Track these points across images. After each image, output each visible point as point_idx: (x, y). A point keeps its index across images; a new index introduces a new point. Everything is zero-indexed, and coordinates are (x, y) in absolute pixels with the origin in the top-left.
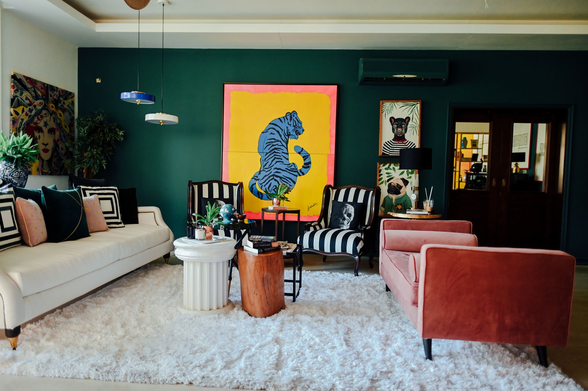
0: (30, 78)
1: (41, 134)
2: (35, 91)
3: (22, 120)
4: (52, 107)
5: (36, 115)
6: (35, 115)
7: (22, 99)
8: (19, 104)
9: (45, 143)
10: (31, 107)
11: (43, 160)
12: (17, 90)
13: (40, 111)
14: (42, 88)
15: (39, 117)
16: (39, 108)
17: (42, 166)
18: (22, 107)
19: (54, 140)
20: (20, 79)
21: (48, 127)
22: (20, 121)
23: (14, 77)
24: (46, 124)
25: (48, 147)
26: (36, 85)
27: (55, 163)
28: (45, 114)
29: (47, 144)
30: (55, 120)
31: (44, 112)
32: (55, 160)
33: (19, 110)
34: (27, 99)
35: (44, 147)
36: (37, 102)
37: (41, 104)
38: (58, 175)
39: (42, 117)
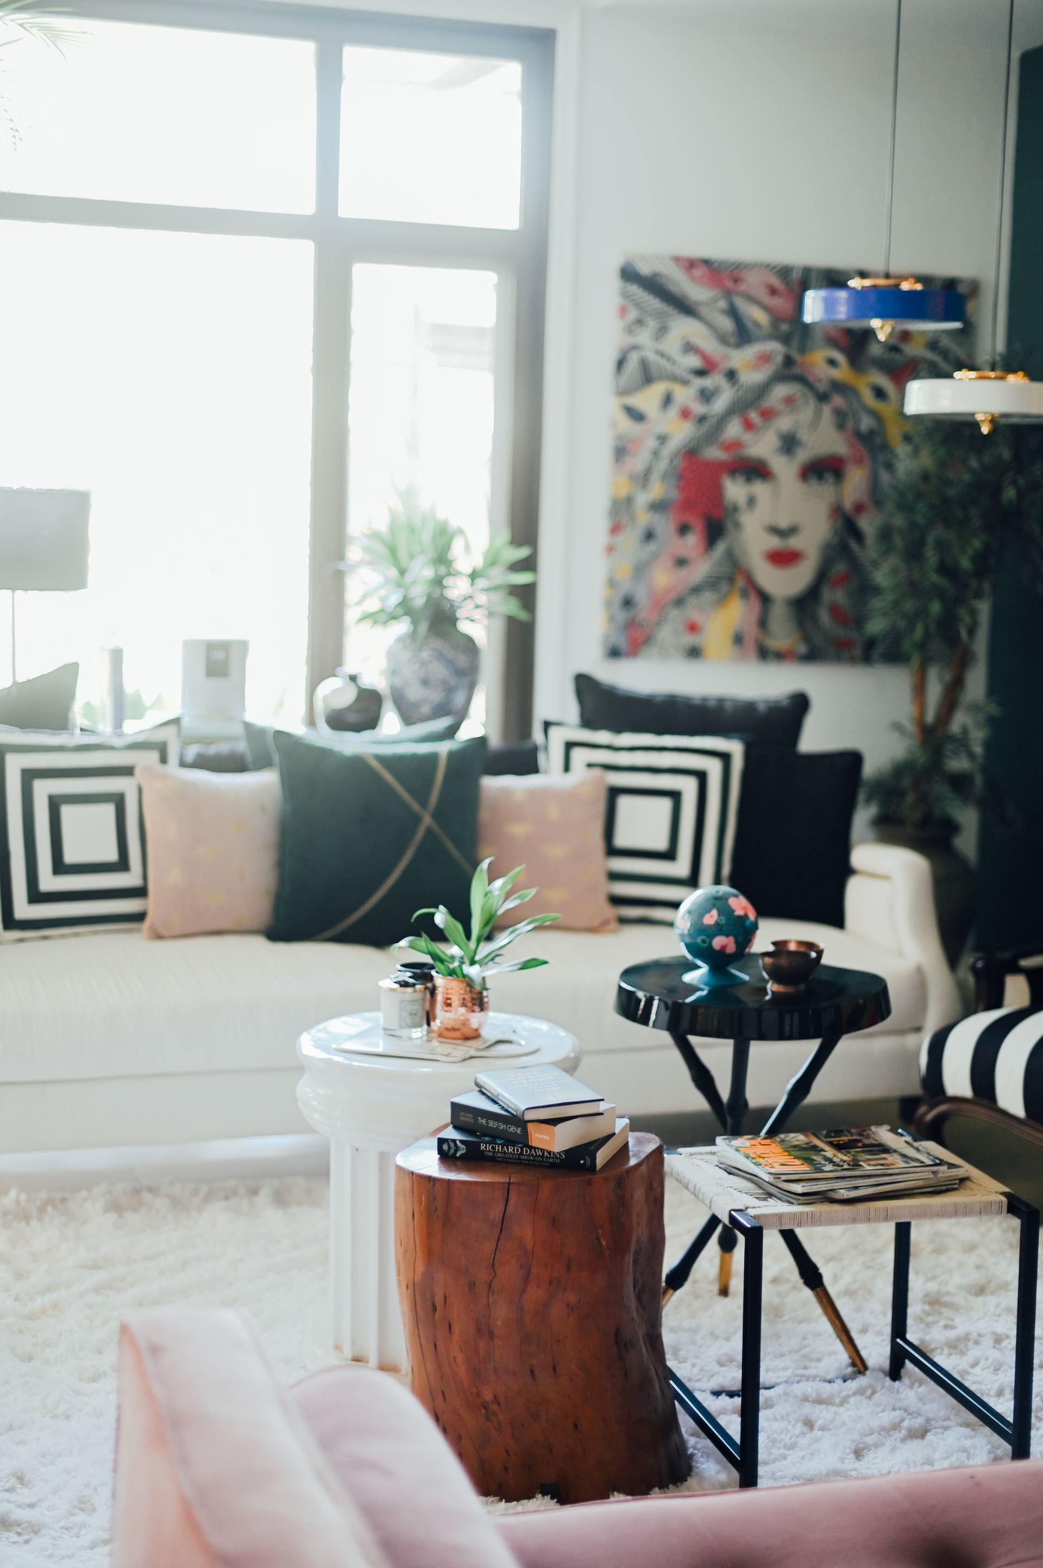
0: (706, 262)
1: (760, 489)
2: (733, 313)
3: (663, 439)
4: (832, 362)
5: (739, 408)
6: (731, 411)
7: (662, 355)
8: (647, 376)
9: (783, 524)
10: (707, 382)
11: (765, 599)
12: (640, 322)
13: (763, 390)
14: (773, 291)
15: (754, 416)
16: (752, 377)
17: (763, 623)
18: (658, 390)
19: (837, 511)
20: (656, 275)
21: (802, 456)
22: (652, 443)
23: (629, 274)
24: (789, 444)
25: (794, 543)
26: (736, 280)
27: (835, 611)
28: (789, 401)
29: (791, 531)
30: (841, 420)
31: (781, 391)
32: (835, 596)
33: (648, 400)
34: (689, 348)
35: (774, 543)
36: (741, 358)
37: (765, 358)
38: (853, 660)
39: (768, 415)
